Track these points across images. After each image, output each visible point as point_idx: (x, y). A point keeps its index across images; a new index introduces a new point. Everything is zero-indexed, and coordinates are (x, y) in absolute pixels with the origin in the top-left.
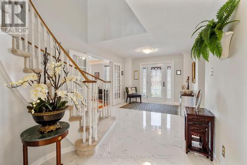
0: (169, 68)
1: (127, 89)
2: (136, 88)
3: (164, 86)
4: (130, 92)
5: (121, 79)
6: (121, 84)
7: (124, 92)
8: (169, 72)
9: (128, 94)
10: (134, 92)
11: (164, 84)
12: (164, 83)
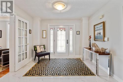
0: (71, 29)
1: (35, 47)
2: (44, 46)
3: (67, 43)
4: (39, 51)
5: (28, 37)
6: (28, 42)
7: (32, 50)
8: (71, 32)
9: (36, 52)
10: (42, 50)
11: (68, 42)
12: (67, 40)
